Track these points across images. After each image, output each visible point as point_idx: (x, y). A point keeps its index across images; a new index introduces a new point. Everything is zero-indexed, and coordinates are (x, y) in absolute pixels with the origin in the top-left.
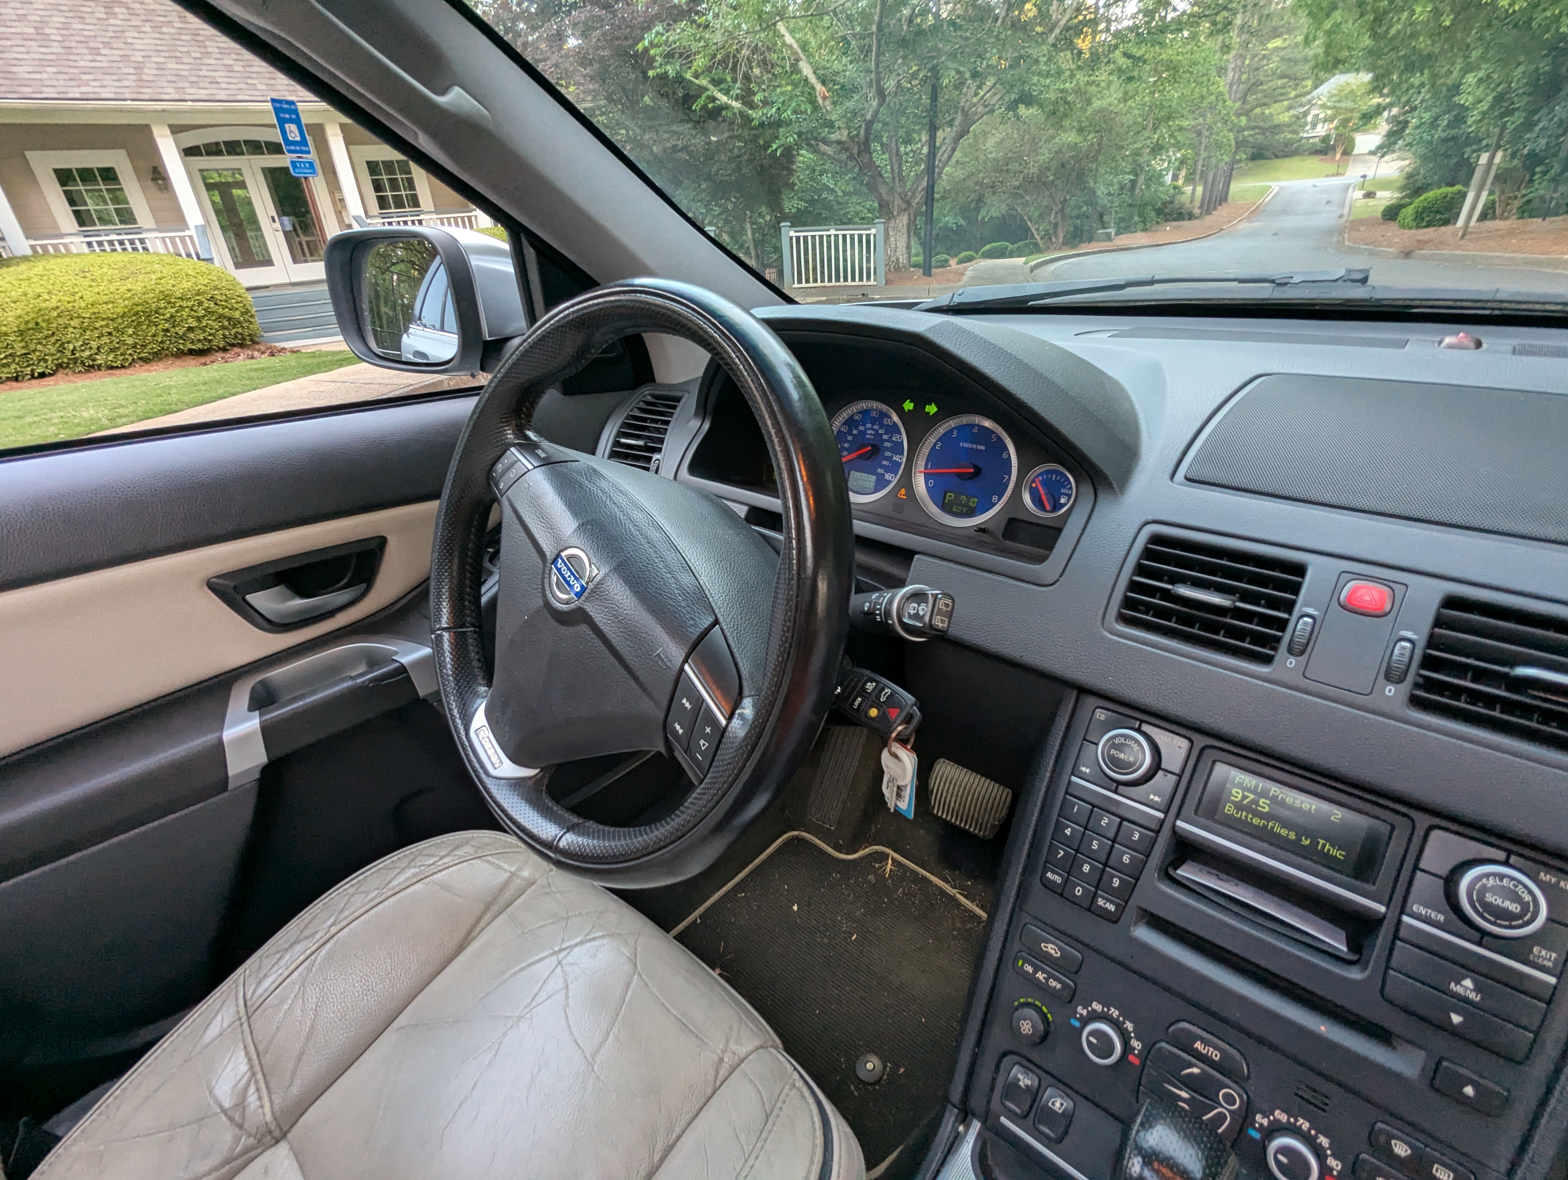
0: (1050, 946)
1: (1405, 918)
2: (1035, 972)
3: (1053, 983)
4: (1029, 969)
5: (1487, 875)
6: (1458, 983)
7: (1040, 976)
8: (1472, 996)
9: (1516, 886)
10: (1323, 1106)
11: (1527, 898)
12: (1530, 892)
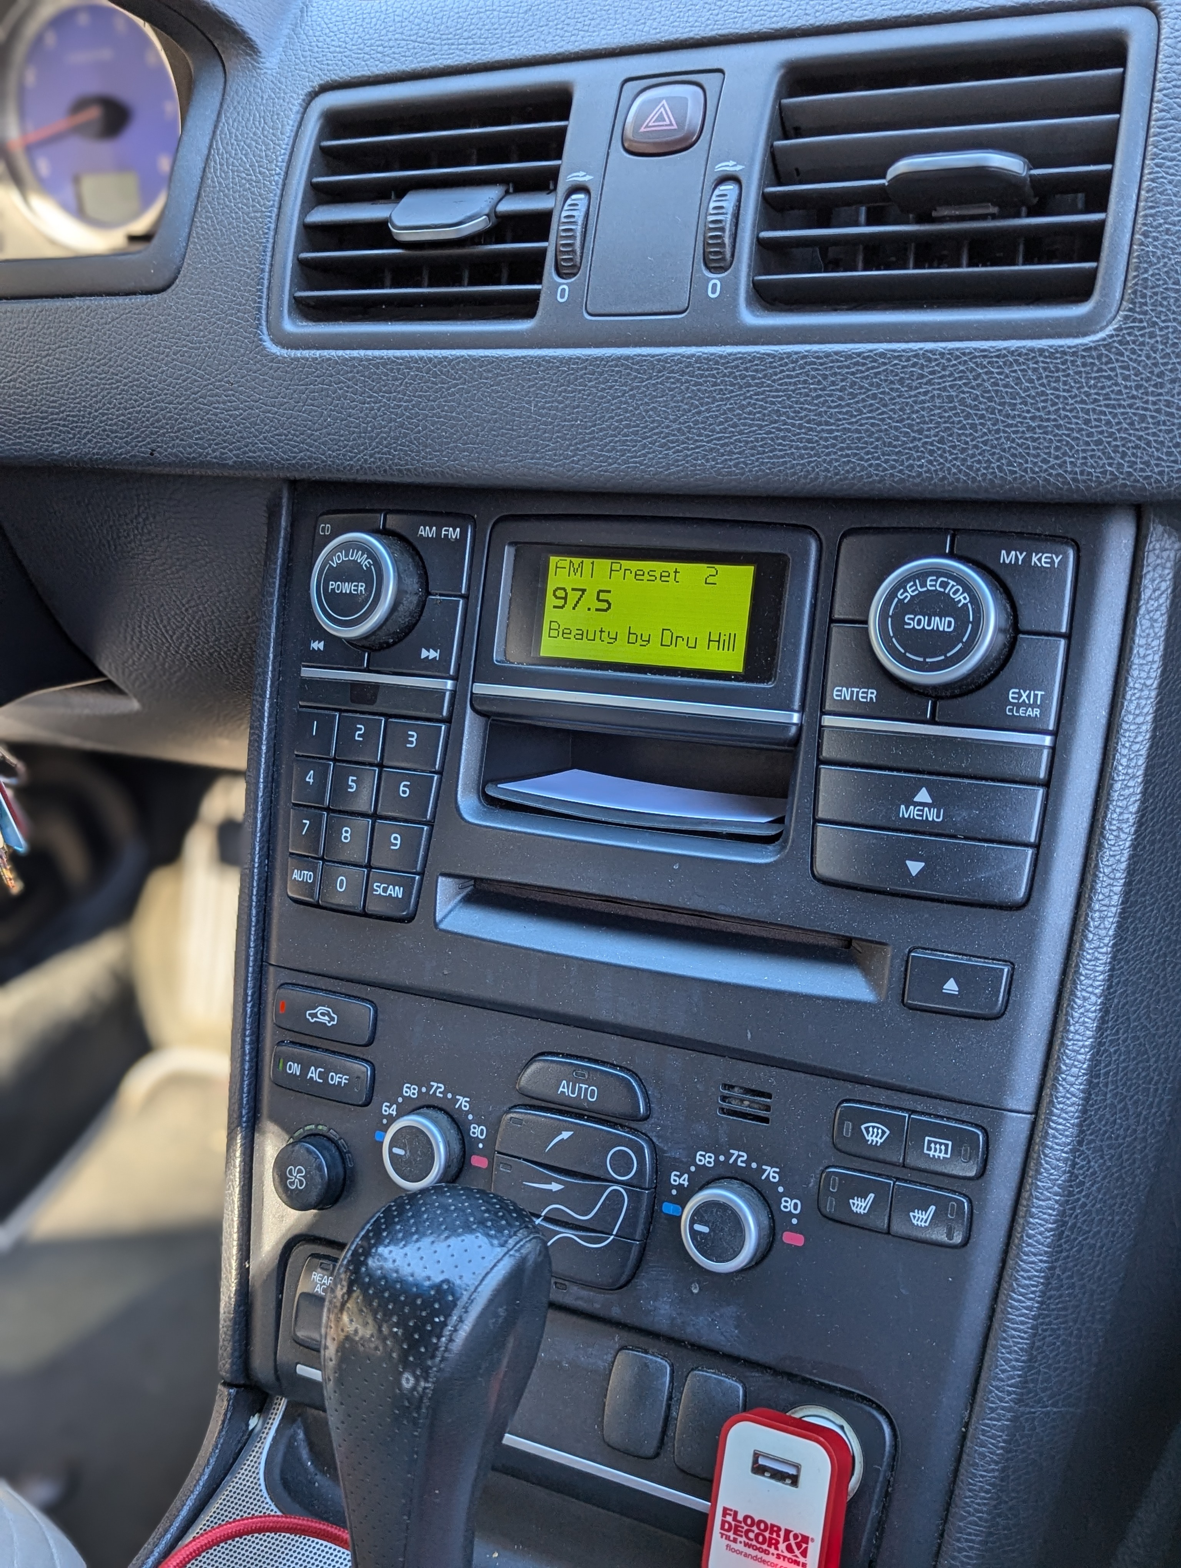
0: (320, 1009)
1: (827, 720)
2: (305, 1070)
3: (336, 1079)
4: (295, 1069)
5: (901, 585)
6: (909, 802)
7: (313, 1074)
8: (931, 815)
9: (944, 585)
10: (763, 1113)
11: (962, 599)
12: (968, 588)
